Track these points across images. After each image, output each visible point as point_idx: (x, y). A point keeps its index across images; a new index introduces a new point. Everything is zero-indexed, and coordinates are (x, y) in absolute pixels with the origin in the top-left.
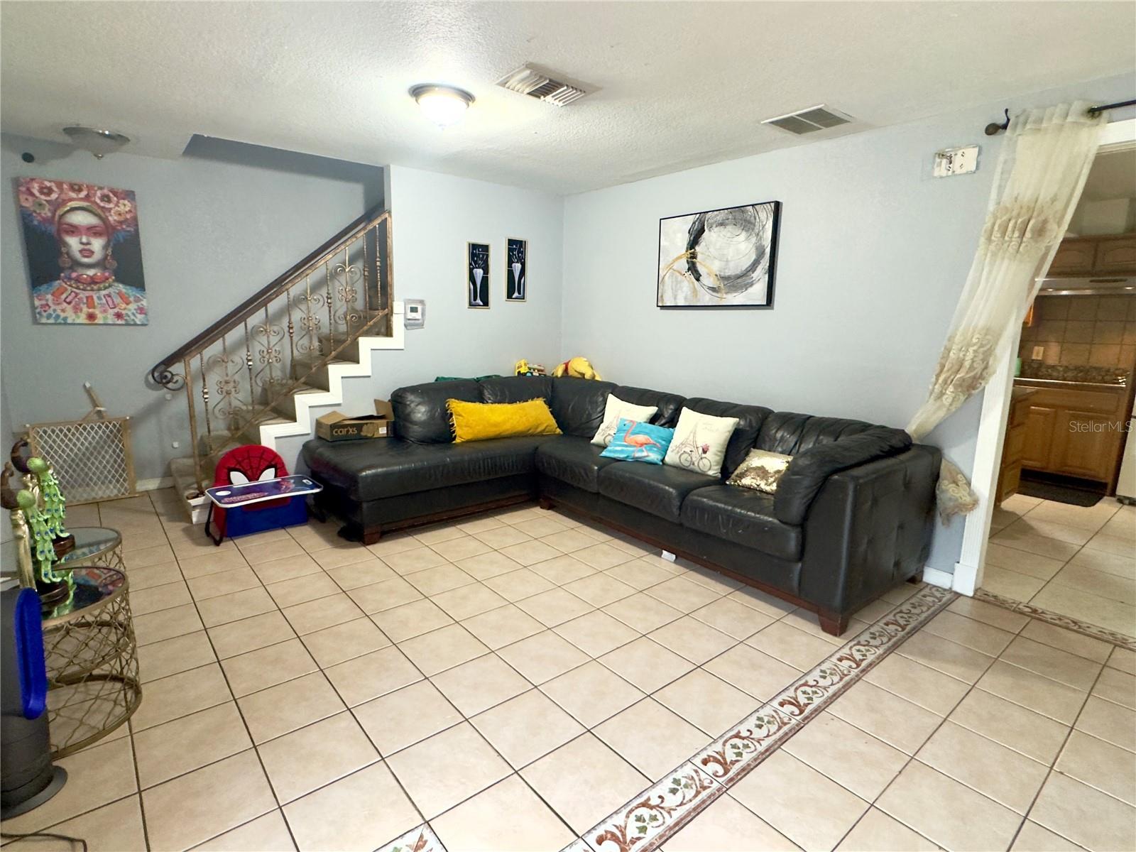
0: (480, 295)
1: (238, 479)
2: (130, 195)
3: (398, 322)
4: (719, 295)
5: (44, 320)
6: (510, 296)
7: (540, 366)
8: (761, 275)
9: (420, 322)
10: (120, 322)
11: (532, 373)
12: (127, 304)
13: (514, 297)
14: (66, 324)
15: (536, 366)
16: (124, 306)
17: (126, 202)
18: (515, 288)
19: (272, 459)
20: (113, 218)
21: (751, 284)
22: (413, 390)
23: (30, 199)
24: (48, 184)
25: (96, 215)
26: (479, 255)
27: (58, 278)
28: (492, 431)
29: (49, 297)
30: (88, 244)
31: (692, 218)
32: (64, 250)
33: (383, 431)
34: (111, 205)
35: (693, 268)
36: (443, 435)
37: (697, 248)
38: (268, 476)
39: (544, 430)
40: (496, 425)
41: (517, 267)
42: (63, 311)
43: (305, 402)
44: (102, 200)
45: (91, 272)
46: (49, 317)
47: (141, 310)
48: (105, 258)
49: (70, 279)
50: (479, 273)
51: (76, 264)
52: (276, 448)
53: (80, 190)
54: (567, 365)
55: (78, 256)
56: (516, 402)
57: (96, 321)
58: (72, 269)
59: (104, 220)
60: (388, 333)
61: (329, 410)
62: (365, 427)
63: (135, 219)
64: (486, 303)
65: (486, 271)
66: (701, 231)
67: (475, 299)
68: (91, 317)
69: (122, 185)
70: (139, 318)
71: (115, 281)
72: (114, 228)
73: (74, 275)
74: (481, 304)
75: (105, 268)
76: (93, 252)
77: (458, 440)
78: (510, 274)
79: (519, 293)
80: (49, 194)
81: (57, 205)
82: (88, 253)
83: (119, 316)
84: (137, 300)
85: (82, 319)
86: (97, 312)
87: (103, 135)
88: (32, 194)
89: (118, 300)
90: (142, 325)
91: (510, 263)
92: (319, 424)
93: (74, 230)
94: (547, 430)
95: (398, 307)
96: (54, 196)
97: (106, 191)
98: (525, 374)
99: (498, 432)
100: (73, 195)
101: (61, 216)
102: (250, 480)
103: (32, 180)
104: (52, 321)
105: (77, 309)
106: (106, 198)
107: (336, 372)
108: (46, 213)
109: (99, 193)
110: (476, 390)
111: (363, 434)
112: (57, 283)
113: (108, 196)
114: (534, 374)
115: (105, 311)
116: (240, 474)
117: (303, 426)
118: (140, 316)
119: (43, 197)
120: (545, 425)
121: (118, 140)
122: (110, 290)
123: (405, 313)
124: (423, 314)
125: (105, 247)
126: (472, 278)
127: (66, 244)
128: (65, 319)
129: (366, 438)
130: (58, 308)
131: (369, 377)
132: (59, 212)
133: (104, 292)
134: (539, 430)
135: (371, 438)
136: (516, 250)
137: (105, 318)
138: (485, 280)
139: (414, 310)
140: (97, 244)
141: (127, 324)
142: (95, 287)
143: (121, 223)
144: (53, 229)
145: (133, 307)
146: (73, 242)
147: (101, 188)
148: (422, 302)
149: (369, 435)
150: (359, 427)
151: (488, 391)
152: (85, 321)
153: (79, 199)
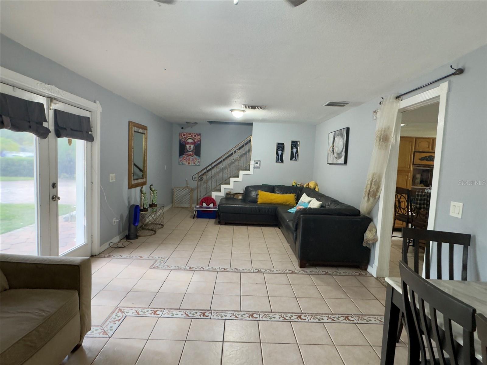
0: (280, 159)
1: (204, 205)
2: (200, 135)
3: (252, 167)
4: (337, 160)
5: (180, 164)
6: (291, 159)
7: (302, 183)
8: (343, 153)
9: (259, 167)
10: (194, 165)
11: (297, 186)
12: (196, 160)
13: (293, 159)
14: (184, 165)
15: (300, 183)
16: (195, 161)
17: (199, 136)
18: (293, 157)
19: (213, 201)
20: (196, 140)
21: (342, 156)
22: (251, 186)
23: (181, 137)
24: (185, 133)
25: (193, 140)
26: (280, 146)
27: (184, 154)
28: (269, 201)
29: (182, 159)
30: (190, 146)
32: (186, 148)
33: (240, 197)
34: (196, 137)
35: (333, 151)
36: (255, 201)
37: (334, 143)
38: (212, 205)
39: (290, 204)
40: (271, 200)
41: (295, 150)
42: (184, 162)
43: (223, 187)
44: (194, 136)
45: (190, 153)
46: (181, 163)
47: (199, 162)
48: (193, 150)
49: (186, 154)
50: (280, 152)
51: (188, 151)
52: (215, 198)
53: (190, 134)
54: (309, 183)
55: (188, 149)
56: (284, 194)
57: (190, 164)
58: (187, 152)
59: (194, 141)
60: (249, 170)
61: (230, 190)
62: (235, 196)
63: (200, 140)
64: (282, 161)
65: (283, 151)
66: (335, 138)
67: (278, 160)
68: (189, 163)
70: (198, 164)
71: (195, 155)
72: (196, 143)
73: (187, 154)
74: (280, 162)
75: (193, 152)
76: (191, 148)
77: (258, 203)
78: (292, 152)
79: (295, 158)
80: (185, 136)
81: (186, 138)
82: (190, 148)
83: (194, 163)
84: (198, 160)
85: (187, 164)
86: (190, 162)
87: (192, 123)
88: (182, 136)
89: (194, 159)
90: (199, 165)
91: (292, 148)
92: (227, 194)
93: (188, 143)
95: (252, 163)
96: (186, 136)
97: (195, 134)
98: (294, 186)
99: (271, 202)
100: (189, 136)
101: (186, 141)
102: (207, 205)
103: (182, 133)
104: (181, 164)
105: (187, 161)
106: (195, 136)
107: (232, 180)
108: (184, 140)
109: (194, 135)
110: (271, 189)
111: (235, 197)
112: (183, 156)
113: (196, 135)
114: (298, 186)
115: (192, 162)
116: (205, 204)
117: (222, 194)
118: (198, 163)
119: (184, 136)
120: (290, 202)
121: (196, 123)
122: (193, 157)
123: (254, 164)
124: (260, 165)
125: (194, 147)
126: (277, 154)
127: (186, 147)
128: (184, 163)
129: (235, 199)
130: (183, 161)
131: (242, 182)
132: (186, 140)
133: (192, 158)
134: (287, 204)
136: (295, 144)
137: (192, 164)
138: (282, 154)
139: (257, 163)
140: (192, 146)
141: (196, 165)
142: (190, 156)
143: (197, 141)
144: (184, 143)
145: (197, 161)
146: (188, 146)
147: (194, 134)
148: (260, 161)
149: (237, 198)
151: (276, 189)
152: (188, 164)
153: (190, 136)
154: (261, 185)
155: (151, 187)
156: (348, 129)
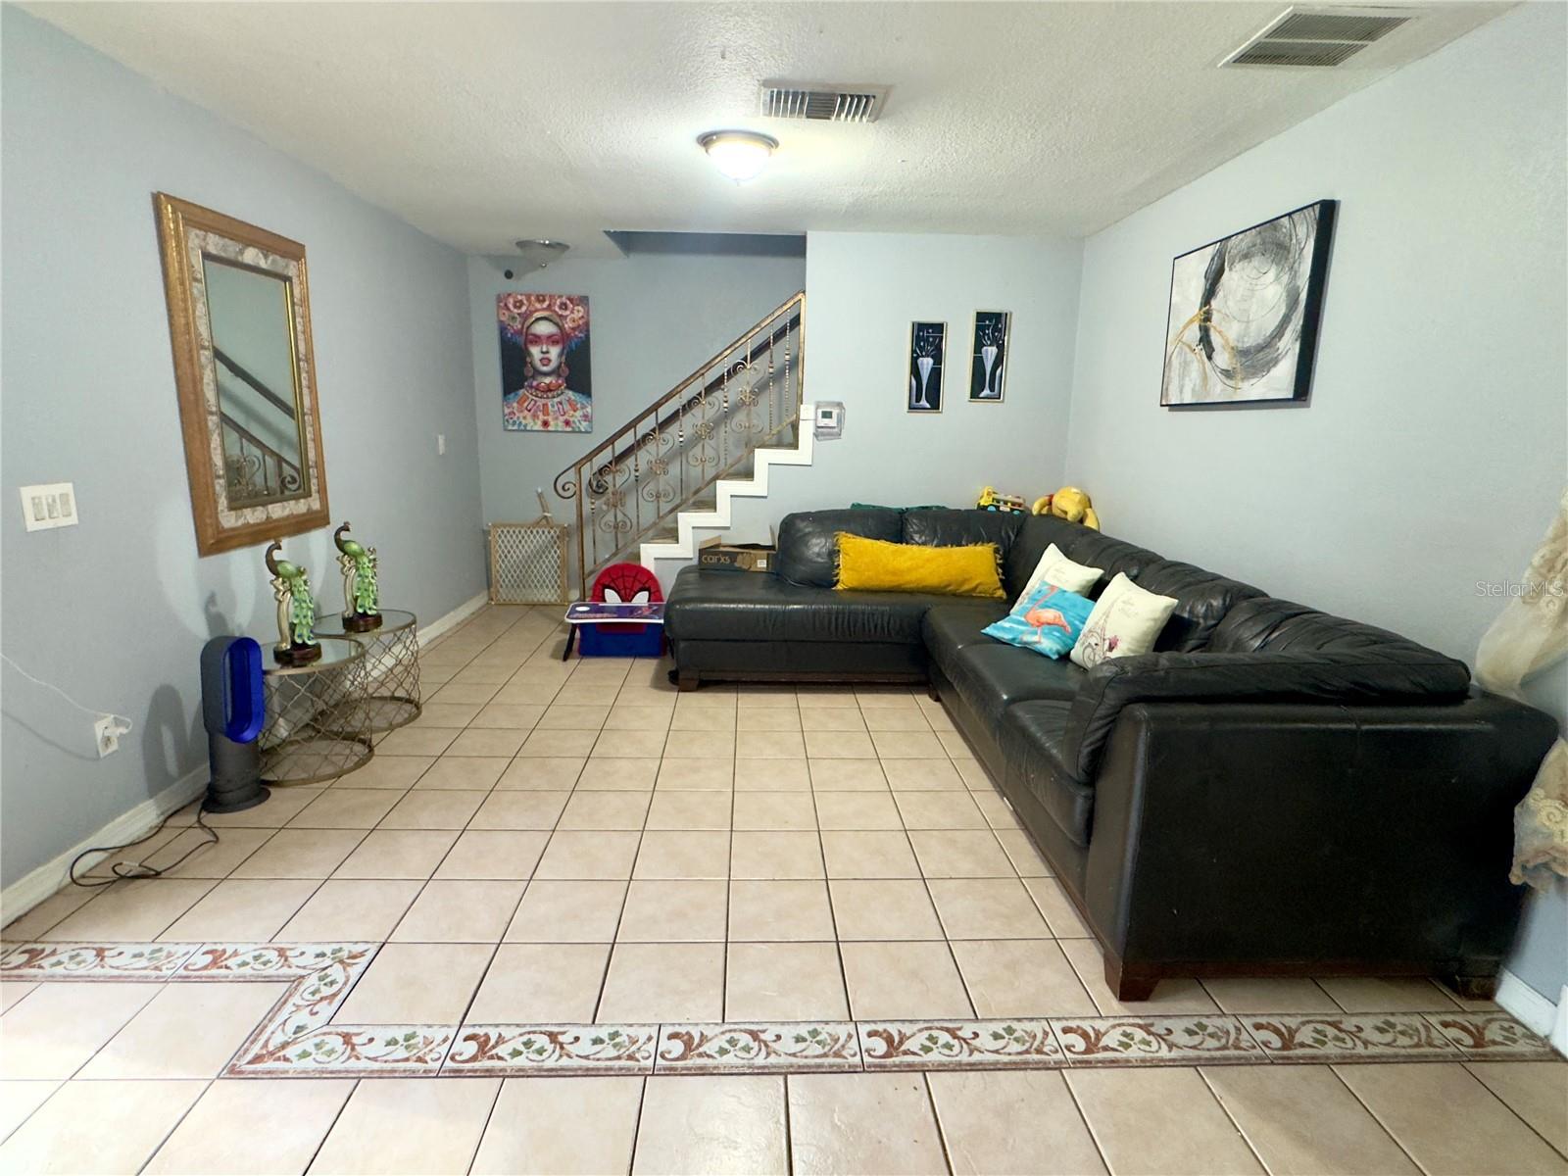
0: (927, 393)
1: (612, 598)
2: (583, 301)
3: (806, 431)
4: (1231, 383)
5: (510, 428)
6: (975, 394)
7: (1018, 497)
8: (1289, 347)
9: (836, 430)
10: (570, 429)
11: (997, 507)
12: (575, 411)
13: (982, 395)
14: (525, 430)
15: (1009, 498)
16: (572, 412)
17: (580, 308)
18: (984, 382)
19: (646, 580)
20: (568, 325)
21: (1275, 362)
22: (805, 516)
23: (506, 313)
24: (520, 297)
25: (556, 324)
26: (928, 338)
27: (522, 387)
28: (888, 581)
29: (515, 405)
30: (547, 352)
31: (1210, 251)
32: (528, 360)
33: (762, 564)
34: (568, 312)
35: (1205, 340)
36: (823, 580)
37: (1214, 303)
38: (641, 599)
39: (976, 587)
40: (894, 573)
41: (990, 352)
42: (525, 418)
43: (687, 520)
44: (560, 308)
45: (547, 380)
46: (514, 423)
47: (586, 417)
48: (559, 367)
49: (531, 387)
50: (927, 364)
51: (538, 373)
52: (656, 569)
53: (544, 301)
54: (1051, 497)
55: (538, 364)
56: (946, 545)
57: (550, 428)
58: (533, 377)
59: (561, 328)
60: (794, 445)
61: (716, 533)
62: (740, 557)
63: (587, 324)
64: (935, 405)
65: (938, 359)
66: (1220, 272)
67: (918, 400)
68: (546, 424)
69: (576, 292)
70: (584, 426)
71: (568, 388)
72: (568, 335)
73: (535, 383)
74: (928, 406)
75: (559, 376)
76: (550, 361)
77: (839, 587)
78: (978, 363)
79: (992, 389)
80: (520, 307)
81: (525, 316)
82: (546, 361)
83: (567, 423)
84: (583, 407)
85: (538, 426)
86: (550, 419)
87: (544, 244)
88: (508, 309)
89: (567, 407)
90: (587, 432)
91: (978, 346)
92: (702, 552)
93: (537, 340)
94: (978, 590)
95: (808, 413)
96: (524, 309)
97: (564, 299)
98: (985, 508)
99: (896, 584)
100: (538, 306)
101: (528, 328)
102: (623, 601)
103: (509, 295)
104: (515, 428)
105: (535, 417)
106: (564, 306)
107: (725, 489)
108: (517, 325)
109: (558, 302)
110: (893, 525)
111: (737, 565)
112: (521, 392)
113: (565, 304)
114: (1001, 509)
115: (557, 418)
116: (616, 595)
117: (685, 549)
118: (584, 424)
119: (516, 311)
120: (977, 582)
121: (559, 247)
122: (562, 397)
123: (816, 420)
124: (839, 421)
125: (560, 355)
126: (915, 371)
127: (530, 354)
128: (525, 426)
129: (740, 570)
130: (521, 415)
131: (765, 497)
132: (527, 323)
133: (556, 400)
134: (966, 587)
135: (745, 571)
136: (991, 327)
137: (557, 425)
138: (936, 374)
139: (827, 415)
140: (554, 352)
141: (573, 432)
142: (550, 395)
143: (573, 329)
144: (521, 340)
145: (579, 413)
146: (535, 351)
147: (560, 297)
148: (840, 405)
149: (745, 567)
150: (733, 556)
151: (913, 527)
152: (541, 428)
153: (543, 309)
154: (849, 507)
155: (344, 536)
156: (1327, 213)
